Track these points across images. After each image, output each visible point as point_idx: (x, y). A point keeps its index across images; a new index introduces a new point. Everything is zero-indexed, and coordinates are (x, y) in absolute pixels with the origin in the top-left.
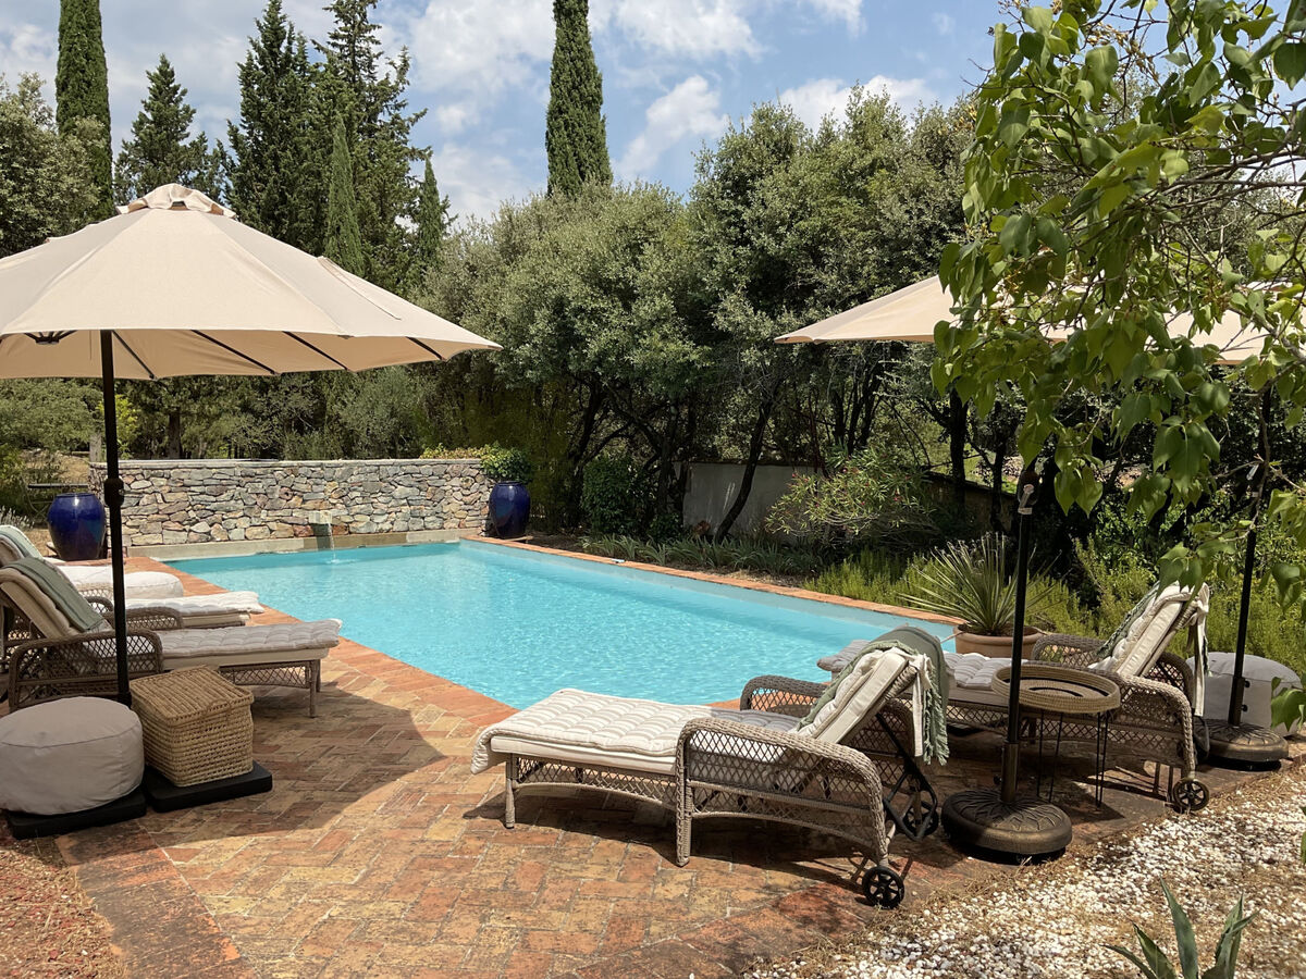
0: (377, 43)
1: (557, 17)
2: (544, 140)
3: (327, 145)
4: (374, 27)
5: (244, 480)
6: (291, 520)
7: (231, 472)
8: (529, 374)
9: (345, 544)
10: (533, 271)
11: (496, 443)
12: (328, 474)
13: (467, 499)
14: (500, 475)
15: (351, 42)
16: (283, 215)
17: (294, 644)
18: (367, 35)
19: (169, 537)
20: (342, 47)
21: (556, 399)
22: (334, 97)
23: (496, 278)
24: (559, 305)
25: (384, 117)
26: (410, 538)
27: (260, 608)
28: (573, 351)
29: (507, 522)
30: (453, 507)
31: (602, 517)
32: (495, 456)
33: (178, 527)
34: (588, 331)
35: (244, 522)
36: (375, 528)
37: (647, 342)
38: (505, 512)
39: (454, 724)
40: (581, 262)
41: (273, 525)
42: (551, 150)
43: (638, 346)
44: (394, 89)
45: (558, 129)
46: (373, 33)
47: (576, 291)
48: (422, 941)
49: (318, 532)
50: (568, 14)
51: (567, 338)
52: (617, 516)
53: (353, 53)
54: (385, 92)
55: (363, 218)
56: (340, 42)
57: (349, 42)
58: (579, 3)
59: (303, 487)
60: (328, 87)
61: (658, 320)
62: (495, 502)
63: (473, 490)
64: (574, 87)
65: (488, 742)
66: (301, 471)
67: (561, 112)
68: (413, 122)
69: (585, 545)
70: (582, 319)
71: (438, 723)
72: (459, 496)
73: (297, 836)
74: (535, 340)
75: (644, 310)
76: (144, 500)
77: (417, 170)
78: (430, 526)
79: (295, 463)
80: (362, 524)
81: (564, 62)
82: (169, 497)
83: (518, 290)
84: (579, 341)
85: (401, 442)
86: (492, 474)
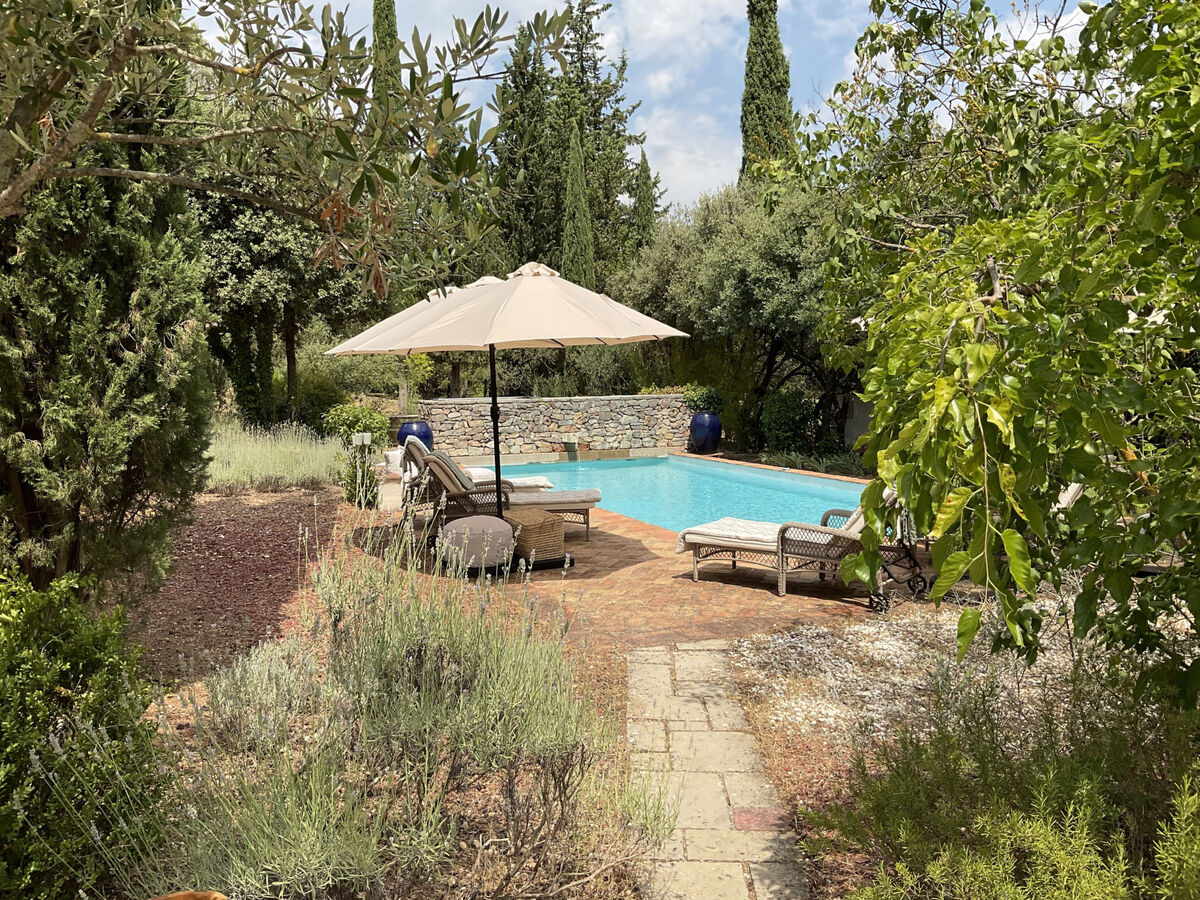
0: (601, 48)
1: (751, 18)
2: (739, 123)
3: (564, 145)
4: (598, 35)
5: (520, 411)
6: (550, 440)
7: (511, 406)
8: (720, 329)
9: (586, 457)
10: (724, 250)
11: (696, 382)
12: (575, 407)
13: (674, 425)
14: (698, 407)
15: (579, 48)
16: (531, 204)
17: (577, 499)
18: (593, 42)
19: (472, 451)
20: (572, 55)
21: (744, 345)
22: (568, 103)
23: (696, 254)
24: (743, 276)
25: (607, 111)
26: (633, 453)
27: (550, 484)
28: (753, 310)
29: (703, 443)
30: (663, 431)
31: (778, 438)
32: (695, 392)
33: (478, 444)
34: (764, 295)
35: (520, 441)
36: (607, 446)
37: (808, 304)
38: (702, 434)
39: (666, 546)
40: (759, 243)
41: (539, 443)
42: (745, 132)
43: (801, 307)
44: (615, 87)
45: (751, 113)
46: (598, 40)
47: (755, 265)
48: (653, 611)
49: (569, 448)
50: (760, 14)
51: (748, 301)
52: (789, 437)
53: (581, 59)
54: (607, 90)
55: (592, 202)
56: (571, 50)
57: (578, 49)
58: (769, 3)
59: (558, 416)
60: (564, 95)
61: (816, 287)
62: (694, 427)
63: (678, 417)
64: (765, 76)
65: (684, 538)
66: (557, 405)
67: (753, 98)
68: (630, 113)
69: (763, 460)
70: (759, 287)
71: (658, 545)
72: (668, 423)
73: (591, 580)
74: (725, 303)
75: (805, 279)
76: (456, 426)
77: (633, 153)
78: (646, 445)
79: (552, 399)
80: (598, 443)
81: (756, 55)
82: (472, 424)
83: (712, 265)
84: (757, 304)
85: (622, 382)
86: (692, 405)
